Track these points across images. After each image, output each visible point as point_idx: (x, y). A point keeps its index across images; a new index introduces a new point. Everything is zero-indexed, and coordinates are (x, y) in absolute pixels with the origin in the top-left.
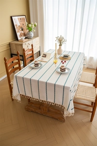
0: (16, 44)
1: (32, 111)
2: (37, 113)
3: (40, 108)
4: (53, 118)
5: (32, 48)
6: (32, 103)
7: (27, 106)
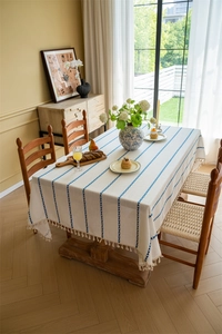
0: (51, 111)
1: (74, 259)
2: (84, 263)
3: (89, 253)
4: (118, 276)
5: (84, 119)
6: (74, 240)
7: (64, 246)
